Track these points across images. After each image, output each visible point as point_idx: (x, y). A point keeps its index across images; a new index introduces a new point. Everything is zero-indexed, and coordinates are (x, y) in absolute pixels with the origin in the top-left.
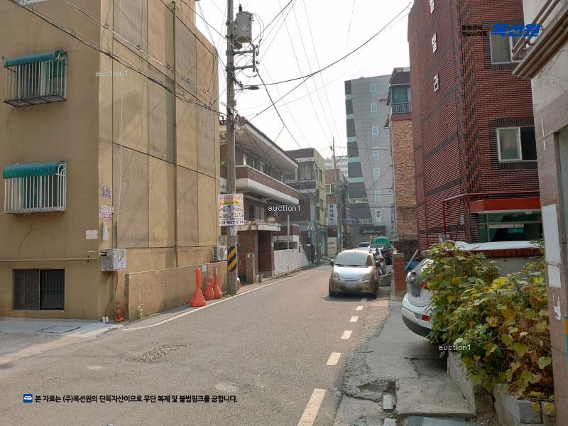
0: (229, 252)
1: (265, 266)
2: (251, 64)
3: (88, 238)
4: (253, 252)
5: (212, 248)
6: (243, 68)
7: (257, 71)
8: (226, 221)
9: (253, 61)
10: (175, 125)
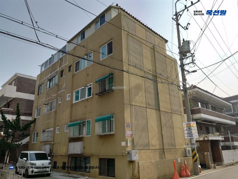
0: (192, 152)
1: (218, 160)
2: (192, 61)
3: (122, 145)
4: (208, 151)
5: (183, 149)
6: (188, 64)
7: (195, 64)
8: (189, 136)
9: (192, 60)
10: (158, 93)
